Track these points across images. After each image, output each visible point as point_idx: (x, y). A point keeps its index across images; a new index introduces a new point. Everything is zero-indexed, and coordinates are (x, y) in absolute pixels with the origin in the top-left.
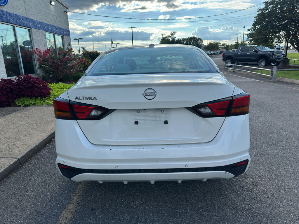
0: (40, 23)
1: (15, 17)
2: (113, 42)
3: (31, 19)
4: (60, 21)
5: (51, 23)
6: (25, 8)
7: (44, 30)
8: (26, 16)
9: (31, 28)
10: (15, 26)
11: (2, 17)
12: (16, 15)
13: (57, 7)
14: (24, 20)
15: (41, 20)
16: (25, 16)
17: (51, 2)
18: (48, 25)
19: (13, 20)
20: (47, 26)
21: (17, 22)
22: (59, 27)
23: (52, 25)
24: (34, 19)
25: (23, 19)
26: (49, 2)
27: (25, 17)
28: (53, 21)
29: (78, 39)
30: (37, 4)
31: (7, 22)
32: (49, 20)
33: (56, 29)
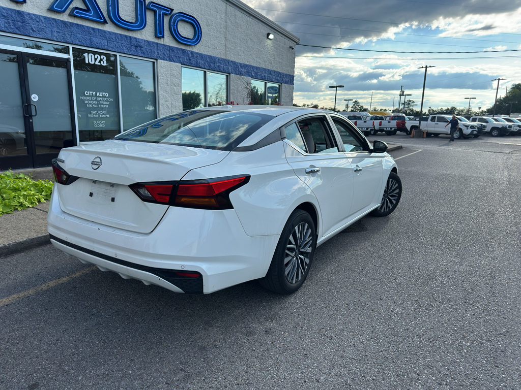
0: (245, 66)
1: (208, 59)
2: (403, 92)
3: (231, 61)
4: (280, 62)
5: (263, 65)
6: (226, 46)
7: (250, 76)
8: (225, 58)
9: (230, 74)
10: (207, 71)
11: (190, 60)
12: (210, 57)
13: (277, 41)
14: (221, 63)
15: (248, 62)
16: (223, 57)
17: (268, 34)
18: (257, 68)
19: (205, 63)
20: (255, 70)
21: (210, 66)
22: (276, 71)
23: (265, 69)
24: (237, 61)
25: (219, 62)
26: (266, 36)
27: (223, 59)
28: (267, 63)
29: (337, 87)
30: (244, 40)
31: (197, 66)
32: (261, 61)
33: (271, 74)
